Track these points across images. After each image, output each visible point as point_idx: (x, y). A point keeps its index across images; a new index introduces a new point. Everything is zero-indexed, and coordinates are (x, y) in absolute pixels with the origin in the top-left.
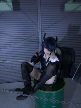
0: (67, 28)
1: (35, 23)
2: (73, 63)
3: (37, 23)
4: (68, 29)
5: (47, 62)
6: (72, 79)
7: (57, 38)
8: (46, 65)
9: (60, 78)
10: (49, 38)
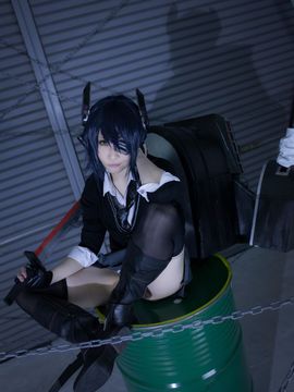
0: (164, 30)
1: (9, 41)
2: (235, 176)
3: (16, 39)
4: (168, 33)
5: (127, 209)
6: (251, 244)
7: (140, 97)
8: (126, 221)
9: (203, 256)
10: (109, 98)
